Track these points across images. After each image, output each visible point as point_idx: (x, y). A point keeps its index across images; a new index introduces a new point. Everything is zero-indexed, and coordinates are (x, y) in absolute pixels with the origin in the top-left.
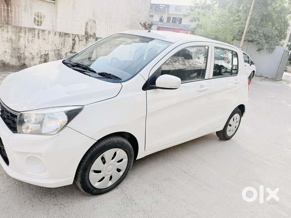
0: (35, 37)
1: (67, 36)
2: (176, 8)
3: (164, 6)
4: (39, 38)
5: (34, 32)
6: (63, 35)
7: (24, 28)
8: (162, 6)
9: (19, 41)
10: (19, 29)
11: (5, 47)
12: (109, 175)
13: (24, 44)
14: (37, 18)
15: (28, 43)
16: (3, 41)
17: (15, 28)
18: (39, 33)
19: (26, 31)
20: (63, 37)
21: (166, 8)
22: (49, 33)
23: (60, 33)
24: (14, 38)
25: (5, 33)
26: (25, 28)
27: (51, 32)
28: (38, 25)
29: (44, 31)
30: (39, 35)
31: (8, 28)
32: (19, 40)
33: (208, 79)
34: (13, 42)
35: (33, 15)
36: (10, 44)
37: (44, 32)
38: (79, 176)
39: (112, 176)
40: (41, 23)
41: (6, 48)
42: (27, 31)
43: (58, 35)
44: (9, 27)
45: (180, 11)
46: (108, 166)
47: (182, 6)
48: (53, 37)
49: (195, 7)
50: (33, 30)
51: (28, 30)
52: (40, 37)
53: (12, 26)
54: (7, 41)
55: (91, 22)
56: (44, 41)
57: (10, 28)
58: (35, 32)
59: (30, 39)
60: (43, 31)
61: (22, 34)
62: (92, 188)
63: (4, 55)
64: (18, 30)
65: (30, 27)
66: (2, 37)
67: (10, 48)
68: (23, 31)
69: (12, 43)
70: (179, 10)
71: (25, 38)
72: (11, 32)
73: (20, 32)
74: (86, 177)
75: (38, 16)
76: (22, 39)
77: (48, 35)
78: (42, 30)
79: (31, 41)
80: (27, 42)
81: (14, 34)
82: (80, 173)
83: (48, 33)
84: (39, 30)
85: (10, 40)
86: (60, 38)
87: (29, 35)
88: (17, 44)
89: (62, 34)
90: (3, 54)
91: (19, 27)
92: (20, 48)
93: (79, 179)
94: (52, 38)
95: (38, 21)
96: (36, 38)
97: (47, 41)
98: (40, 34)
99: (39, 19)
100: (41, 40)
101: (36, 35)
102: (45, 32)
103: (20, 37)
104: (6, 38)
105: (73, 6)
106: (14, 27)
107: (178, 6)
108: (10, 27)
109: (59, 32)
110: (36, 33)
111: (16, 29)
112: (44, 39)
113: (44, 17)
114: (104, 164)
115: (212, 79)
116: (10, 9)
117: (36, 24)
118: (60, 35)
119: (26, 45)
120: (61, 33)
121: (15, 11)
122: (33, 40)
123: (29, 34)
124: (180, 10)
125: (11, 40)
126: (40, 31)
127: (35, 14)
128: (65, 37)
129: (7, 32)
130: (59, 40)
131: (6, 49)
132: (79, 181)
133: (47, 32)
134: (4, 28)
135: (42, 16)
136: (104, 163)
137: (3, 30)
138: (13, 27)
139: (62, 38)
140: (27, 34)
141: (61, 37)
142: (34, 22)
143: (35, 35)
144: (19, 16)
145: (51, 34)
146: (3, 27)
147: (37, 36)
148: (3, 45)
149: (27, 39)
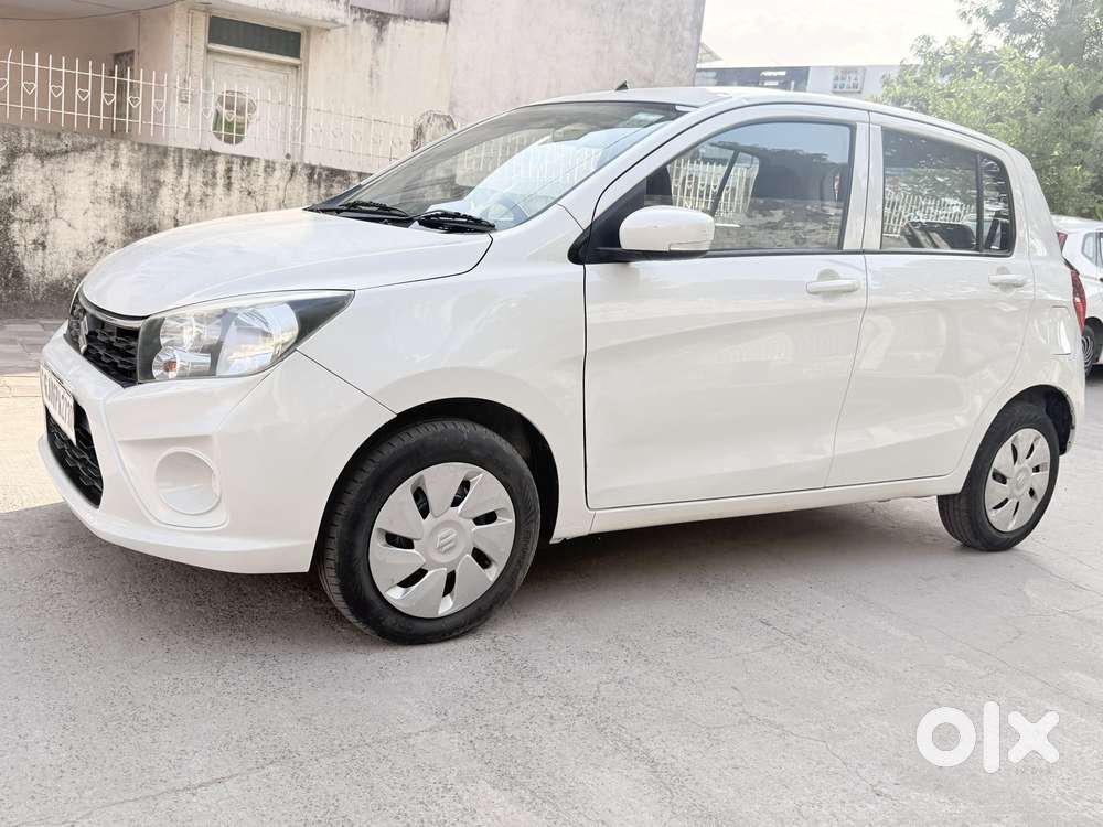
0: (214, 185)
1: (339, 182)
2: (837, 79)
3: (783, 73)
4: (229, 186)
5: (211, 164)
6: (324, 176)
7: (174, 152)
8: (775, 74)
9: (155, 202)
10: (157, 156)
11: (102, 222)
12: (443, 565)
13: (172, 213)
14: (224, 112)
15: (188, 208)
16: (96, 201)
17: (145, 150)
18: (229, 170)
19: (181, 160)
20: (322, 186)
21: (793, 83)
22: (270, 167)
23: (313, 168)
24: (136, 187)
25: (107, 168)
26: (180, 149)
27: (277, 166)
28: (228, 140)
29: (250, 160)
30: (229, 178)
31: (117, 149)
32: (155, 197)
33: (859, 253)
34: (133, 203)
35: (213, 103)
36: (119, 212)
37: (249, 164)
38: (333, 544)
39: (454, 572)
40: (240, 131)
41: (105, 227)
42: (186, 163)
43: (301, 179)
44: (122, 146)
45: (859, 92)
46: (438, 528)
47: (864, 69)
48: (282, 185)
49: (928, 70)
50: (209, 158)
51: (190, 156)
52: (236, 186)
53: (133, 144)
54: (112, 201)
55: (437, 122)
56: (249, 199)
57: (124, 152)
58: (215, 165)
59: (197, 190)
60: (247, 161)
61: (168, 175)
62: (379, 604)
63: (97, 253)
64: (153, 158)
65: (197, 148)
66: (96, 184)
67: (122, 225)
68: (170, 162)
69: (129, 207)
70: (855, 86)
71: (177, 189)
72: (129, 164)
73: (160, 165)
74: (359, 552)
75: (230, 107)
76: (165, 192)
77: (262, 175)
78: (243, 158)
79: (201, 200)
80: (182, 203)
81: (138, 174)
82: (336, 532)
83: (265, 171)
84: (232, 156)
85: (122, 195)
86: (309, 190)
87: (193, 179)
88: (148, 211)
89: (320, 174)
90: (94, 251)
91: (157, 147)
92: (157, 227)
93: (333, 555)
94: (278, 189)
95: (229, 126)
96: (220, 190)
97: (261, 199)
98: (233, 174)
99: (234, 117)
100: (235, 194)
101: (218, 175)
102: (254, 165)
103: (159, 183)
104: (109, 190)
105: (371, 76)
106: (141, 145)
107: (847, 71)
108: (124, 149)
109: (306, 166)
110: (221, 167)
111: (147, 153)
112: (250, 193)
113: (252, 109)
114: (424, 518)
115: (879, 253)
116: (129, 80)
117: (220, 138)
118: (310, 176)
119: (178, 217)
120: (317, 170)
121: (148, 89)
122: (207, 196)
123: (192, 173)
124: (856, 90)
125: (126, 195)
126: (235, 160)
127: (220, 100)
128: (332, 186)
129: (113, 165)
130: (305, 195)
131: (105, 232)
132: (332, 564)
133: (262, 164)
134: (103, 149)
135: (243, 108)
136: (425, 512)
137: (99, 159)
138: (136, 147)
139: (319, 187)
140: (186, 172)
141: (313, 186)
142: (215, 129)
143: (214, 175)
144: (159, 105)
145: (277, 174)
146: (99, 148)
147: (221, 181)
148: (96, 216)
149: (185, 191)
